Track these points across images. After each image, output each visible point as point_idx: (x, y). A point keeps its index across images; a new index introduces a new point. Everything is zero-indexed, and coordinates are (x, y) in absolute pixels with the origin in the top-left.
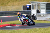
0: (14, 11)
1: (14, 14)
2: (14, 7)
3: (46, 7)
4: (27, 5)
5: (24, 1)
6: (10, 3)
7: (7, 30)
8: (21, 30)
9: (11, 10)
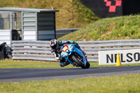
3: (38, 21)
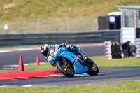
0: (74, 32)
1: (74, 41)
2: (74, 21)
4: (109, 14)
5: (102, 3)
6: (63, 10)
7: (52, 87)
8: (92, 85)
9: (66, 29)
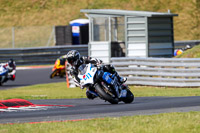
0: (22, 48)
1: (22, 61)
8: (49, 124)
